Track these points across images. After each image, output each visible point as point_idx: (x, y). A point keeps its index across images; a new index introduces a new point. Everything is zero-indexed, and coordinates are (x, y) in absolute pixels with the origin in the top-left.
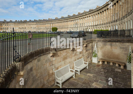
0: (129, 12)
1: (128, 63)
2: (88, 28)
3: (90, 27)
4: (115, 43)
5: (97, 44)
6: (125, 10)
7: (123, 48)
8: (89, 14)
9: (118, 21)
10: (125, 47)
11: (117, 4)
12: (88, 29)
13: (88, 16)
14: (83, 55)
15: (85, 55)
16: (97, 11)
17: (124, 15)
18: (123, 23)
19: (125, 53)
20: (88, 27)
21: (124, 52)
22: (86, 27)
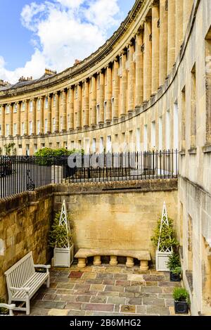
0: (144, 99)
1: (160, 252)
2: (13, 145)
3: (24, 142)
4: (122, 194)
5: (67, 201)
6: (133, 94)
7: (146, 208)
8: (19, 94)
9: (112, 123)
10: (149, 204)
11: (108, 71)
12: (16, 146)
13: (16, 99)
14: (25, 247)
15: (31, 245)
16: (48, 86)
17: (129, 109)
18: (127, 133)
19: (149, 223)
20: (15, 141)
21: (146, 220)
22: (8, 142)
